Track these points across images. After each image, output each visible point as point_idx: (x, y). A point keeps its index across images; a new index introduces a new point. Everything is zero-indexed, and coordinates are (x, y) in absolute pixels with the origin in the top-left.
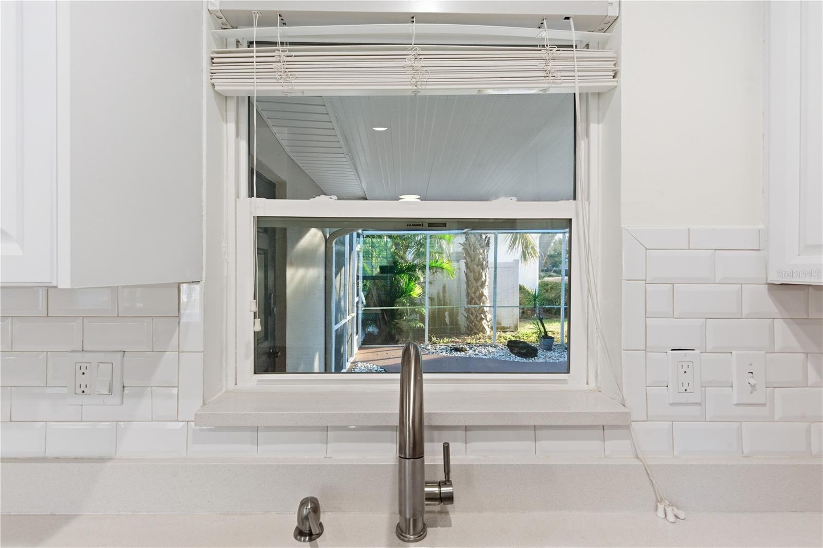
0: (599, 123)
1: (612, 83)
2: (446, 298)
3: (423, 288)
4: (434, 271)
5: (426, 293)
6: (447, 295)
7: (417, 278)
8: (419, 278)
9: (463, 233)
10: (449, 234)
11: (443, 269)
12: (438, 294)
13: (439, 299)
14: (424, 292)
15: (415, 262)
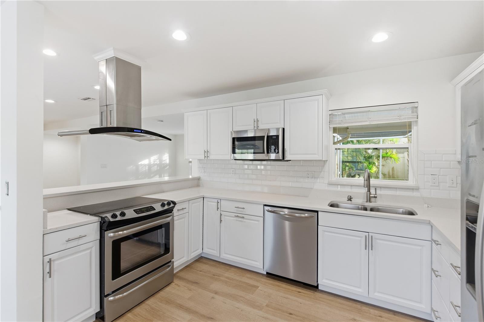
0: (416, 126)
1: (417, 120)
2: (394, 175)
3: (378, 168)
4: (385, 159)
5: (380, 171)
6: (395, 173)
7: (374, 163)
8: (375, 164)
9: (405, 137)
10: (395, 138)
11: (391, 158)
12: (389, 173)
13: (389, 176)
14: (379, 171)
15: (373, 154)
